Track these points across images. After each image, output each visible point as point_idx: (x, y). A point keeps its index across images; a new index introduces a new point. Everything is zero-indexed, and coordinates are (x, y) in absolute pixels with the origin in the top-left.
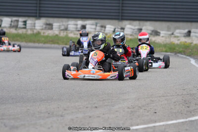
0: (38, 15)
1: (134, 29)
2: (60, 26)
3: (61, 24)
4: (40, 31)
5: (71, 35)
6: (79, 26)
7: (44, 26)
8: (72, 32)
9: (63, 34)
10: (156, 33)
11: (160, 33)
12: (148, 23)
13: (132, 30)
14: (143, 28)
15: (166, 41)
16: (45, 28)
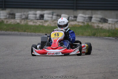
0: (3, 6)
1: (85, 18)
2: (21, 15)
3: (22, 14)
4: (3, 20)
5: (31, 23)
6: (38, 16)
7: (8, 16)
8: (32, 20)
9: (23, 23)
10: (105, 21)
11: (107, 20)
12: (99, 12)
13: (84, 18)
14: (93, 16)
15: (112, 27)
16: (9, 18)
